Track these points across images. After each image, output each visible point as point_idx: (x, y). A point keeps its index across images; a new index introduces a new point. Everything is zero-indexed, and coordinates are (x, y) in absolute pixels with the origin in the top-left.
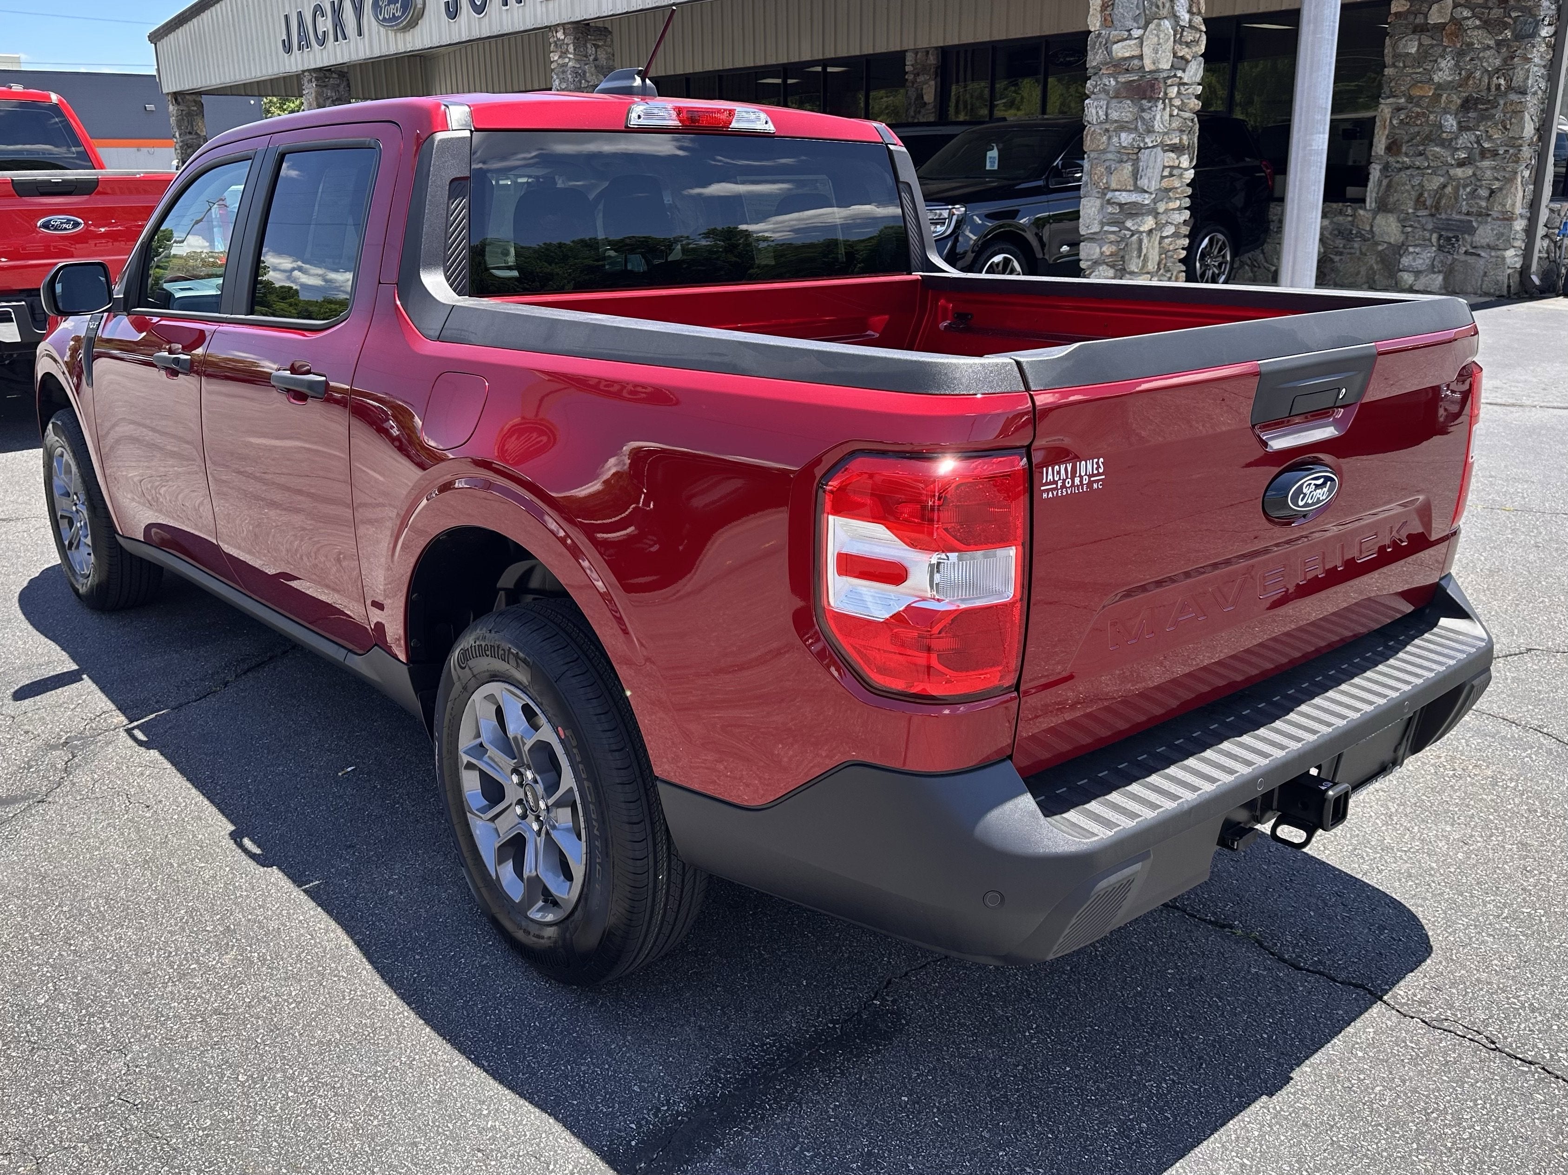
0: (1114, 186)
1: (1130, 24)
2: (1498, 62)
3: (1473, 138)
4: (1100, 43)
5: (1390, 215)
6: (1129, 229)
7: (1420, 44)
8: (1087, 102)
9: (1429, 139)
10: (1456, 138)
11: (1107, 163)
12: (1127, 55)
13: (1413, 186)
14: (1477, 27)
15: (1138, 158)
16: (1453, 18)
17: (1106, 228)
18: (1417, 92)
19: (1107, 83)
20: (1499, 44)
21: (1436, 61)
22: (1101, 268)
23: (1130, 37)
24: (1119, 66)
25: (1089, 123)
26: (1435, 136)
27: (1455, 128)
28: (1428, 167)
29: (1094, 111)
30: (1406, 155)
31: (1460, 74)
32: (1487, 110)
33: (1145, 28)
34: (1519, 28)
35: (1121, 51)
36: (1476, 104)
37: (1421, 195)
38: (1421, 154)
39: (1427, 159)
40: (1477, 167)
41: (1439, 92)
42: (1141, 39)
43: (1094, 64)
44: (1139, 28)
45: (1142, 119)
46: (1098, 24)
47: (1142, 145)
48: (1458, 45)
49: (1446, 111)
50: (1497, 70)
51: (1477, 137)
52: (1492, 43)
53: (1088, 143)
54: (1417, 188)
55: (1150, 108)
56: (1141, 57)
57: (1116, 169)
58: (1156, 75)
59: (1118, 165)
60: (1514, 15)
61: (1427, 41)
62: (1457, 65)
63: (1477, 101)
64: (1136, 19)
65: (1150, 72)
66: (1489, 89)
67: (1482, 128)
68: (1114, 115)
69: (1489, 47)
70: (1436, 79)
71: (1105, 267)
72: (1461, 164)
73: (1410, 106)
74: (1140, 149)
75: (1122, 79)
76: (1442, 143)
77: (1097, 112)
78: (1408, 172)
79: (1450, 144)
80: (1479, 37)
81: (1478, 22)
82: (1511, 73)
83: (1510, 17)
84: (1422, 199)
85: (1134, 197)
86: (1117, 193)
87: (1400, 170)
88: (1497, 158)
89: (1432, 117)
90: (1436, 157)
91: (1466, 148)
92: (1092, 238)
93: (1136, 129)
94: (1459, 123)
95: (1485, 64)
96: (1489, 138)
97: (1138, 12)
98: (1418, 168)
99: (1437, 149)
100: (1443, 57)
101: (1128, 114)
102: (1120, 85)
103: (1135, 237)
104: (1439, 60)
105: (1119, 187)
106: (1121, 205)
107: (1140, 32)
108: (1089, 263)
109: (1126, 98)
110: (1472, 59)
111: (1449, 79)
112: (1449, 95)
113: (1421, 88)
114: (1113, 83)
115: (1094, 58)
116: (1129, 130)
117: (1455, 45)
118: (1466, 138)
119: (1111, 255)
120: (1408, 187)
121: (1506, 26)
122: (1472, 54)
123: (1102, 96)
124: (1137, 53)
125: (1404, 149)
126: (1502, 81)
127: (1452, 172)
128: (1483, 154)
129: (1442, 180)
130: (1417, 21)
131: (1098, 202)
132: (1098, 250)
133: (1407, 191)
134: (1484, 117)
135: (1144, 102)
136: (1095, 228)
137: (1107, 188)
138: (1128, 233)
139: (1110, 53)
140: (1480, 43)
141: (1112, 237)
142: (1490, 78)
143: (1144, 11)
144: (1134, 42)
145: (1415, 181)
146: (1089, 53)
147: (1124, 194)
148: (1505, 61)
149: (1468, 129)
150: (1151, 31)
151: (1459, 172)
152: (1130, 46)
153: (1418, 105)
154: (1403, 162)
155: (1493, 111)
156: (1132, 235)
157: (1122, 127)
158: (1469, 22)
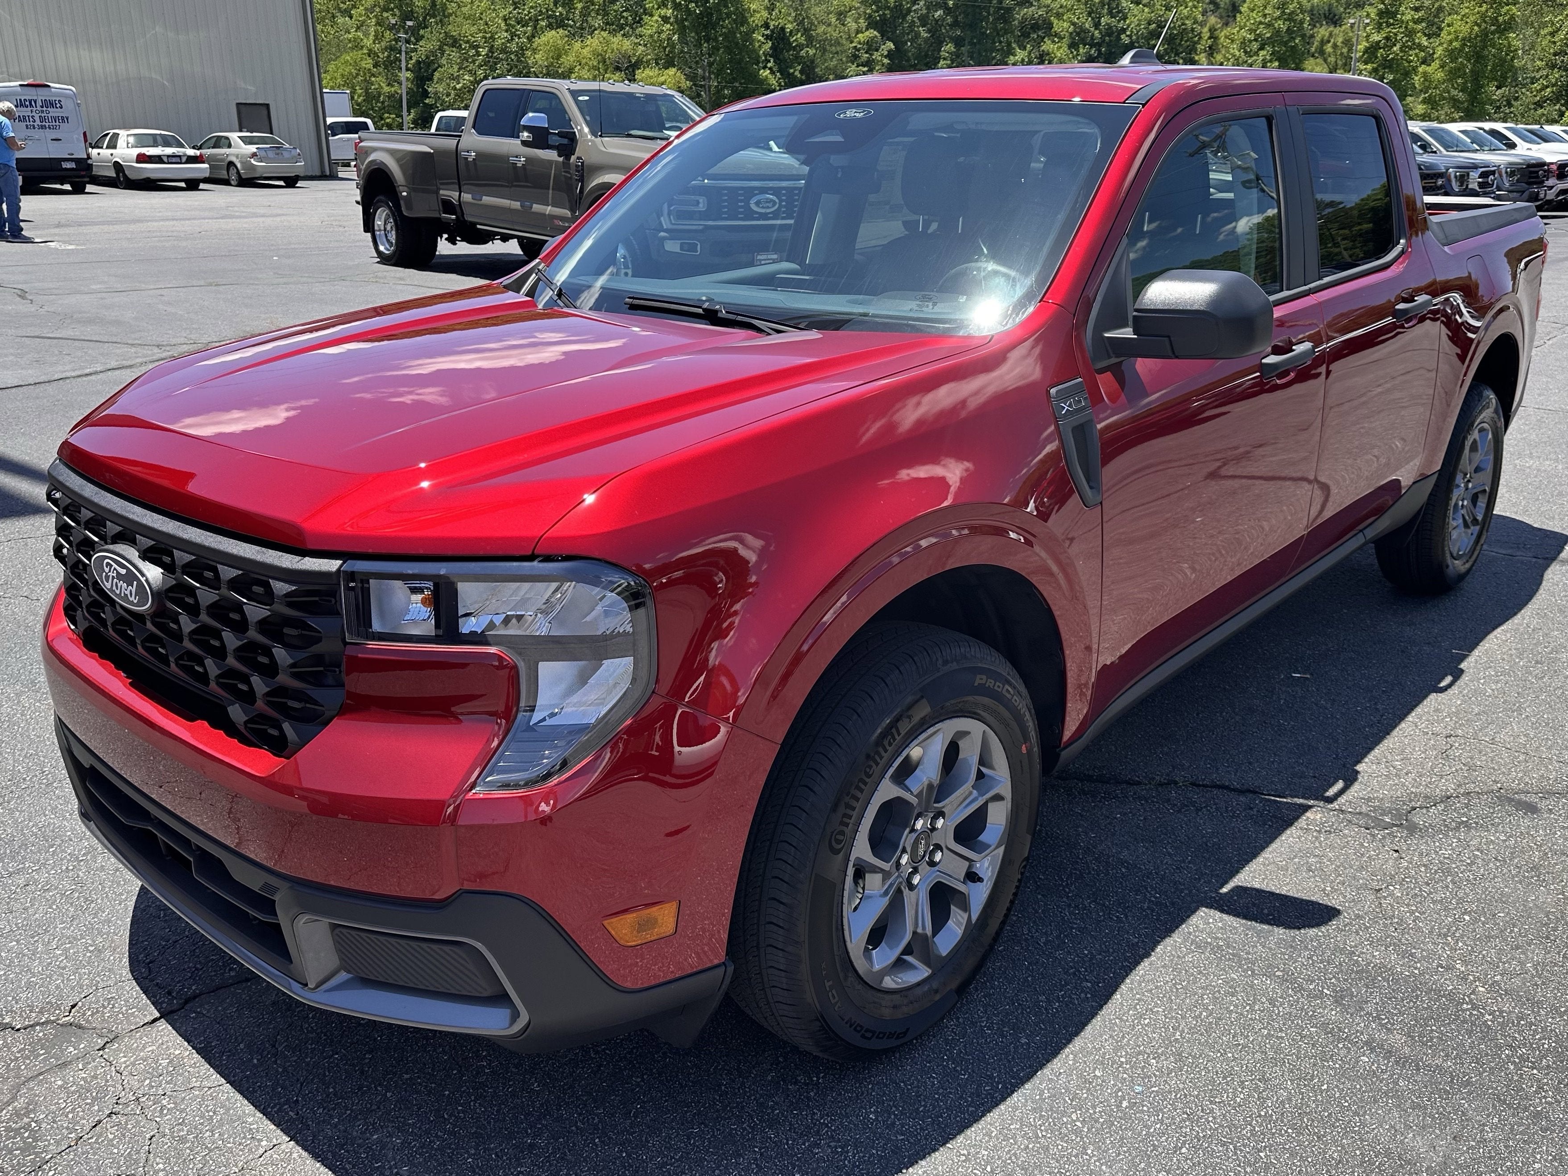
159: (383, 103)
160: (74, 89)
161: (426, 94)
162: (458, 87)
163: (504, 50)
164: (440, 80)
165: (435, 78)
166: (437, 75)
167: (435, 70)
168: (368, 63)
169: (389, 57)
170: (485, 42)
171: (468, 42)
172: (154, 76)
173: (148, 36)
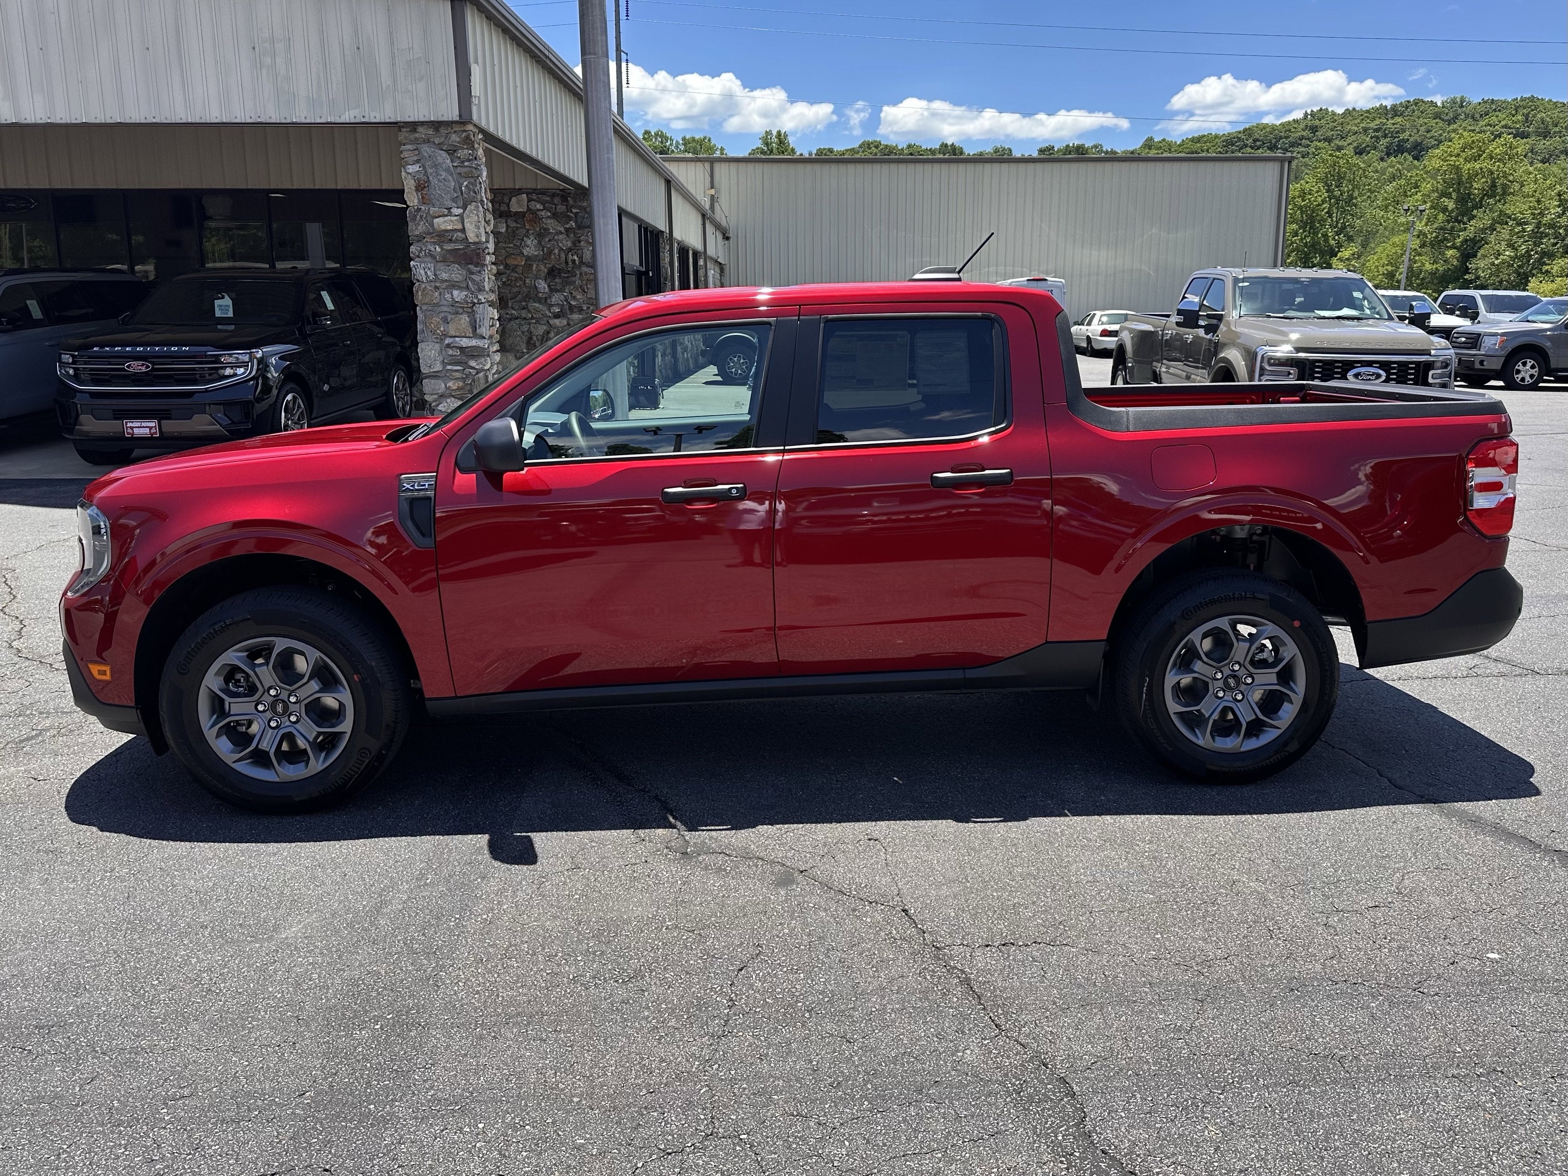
0: (452, 333)
1: (449, 203)
2: (569, 244)
3: (562, 298)
4: (421, 217)
5: (508, 354)
6: (473, 368)
7: (508, 226)
8: (412, 263)
9: (527, 297)
10: (550, 297)
11: (443, 315)
12: (450, 228)
13: (523, 332)
14: (548, 217)
15: (473, 311)
16: (529, 209)
17: (449, 367)
18: (511, 262)
19: (433, 249)
20: (567, 230)
21: (523, 240)
22: (449, 400)
23: (450, 214)
24: (442, 236)
25: (418, 281)
26: (532, 295)
27: (547, 290)
28: (532, 318)
29: (422, 272)
30: (513, 308)
31: (543, 251)
32: (568, 277)
33: (465, 208)
34: (579, 220)
35: (443, 223)
36: (559, 273)
37: (530, 338)
38: (524, 309)
39: (530, 312)
40: (569, 319)
41: (529, 262)
42: (461, 216)
43: (417, 233)
44: (458, 208)
45: (473, 281)
46: (416, 201)
47: (476, 301)
48: (538, 229)
49: (537, 277)
50: (570, 250)
51: (565, 296)
52: (562, 229)
53: (420, 297)
54: (526, 333)
55: (479, 272)
56: (463, 230)
57: (452, 319)
58: (480, 246)
59: (453, 316)
60: (574, 211)
61: (513, 224)
62: (540, 243)
63: (560, 271)
64: (454, 200)
65: (475, 243)
66: (567, 263)
67: (567, 290)
68: (444, 276)
69: (561, 233)
70: (525, 253)
71: (453, 399)
72: (557, 316)
73: (508, 272)
74: (474, 304)
75: (448, 247)
76: (539, 301)
77: (426, 273)
78: (517, 321)
79: (546, 301)
80: (552, 225)
81: (549, 214)
82: (580, 252)
83: (572, 212)
84: (532, 342)
85: (474, 342)
86: (457, 339)
87: (511, 320)
88: (583, 312)
89: (528, 281)
90: (537, 311)
91: (558, 304)
92: (435, 376)
93: (467, 288)
94: (549, 286)
95: (560, 245)
96: (574, 298)
97: (456, 195)
98: (525, 319)
99: (537, 305)
100: (528, 237)
101: (458, 276)
102: (444, 252)
103: (481, 374)
104: (525, 239)
105: (458, 334)
106: (461, 349)
107: (460, 211)
108: (436, 396)
109: (453, 262)
110: (550, 240)
111: (536, 253)
112: (538, 265)
113: (515, 259)
114: (438, 249)
115: (415, 229)
116: (460, 288)
117: (535, 229)
118: (556, 298)
119: (458, 389)
120: (519, 333)
121: (570, 219)
122: (550, 237)
123: (428, 259)
124: (460, 227)
125: (510, 304)
126: (576, 258)
127: (551, 322)
128: (571, 308)
129: (545, 328)
130: (502, 208)
131: (437, 346)
132: (443, 385)
133: (519, 336)
134: (566, 282)
135: (471, 266)
136: (438, 367)
137: (445, 335)
138: (473, 372)
139: (432, 225)
140: (554, 229)
141: (458, 375)
142: (566, 255)
143: (462, 194)
144: (456, 218)
145: (525, 328)
146: (410, 224)
147: (464, 339)
148: (574, 244)
149: (557, 291)
150: (471, 211)
151: (557, 322)
152: (452, 221)
153: (513, 270)
154: (512, 314)
155: (573, 279)
156: (477, 373)
157: (453, 285)
158: (543, 213)
159: (1423, 279)
160: (1063, 281)
161: (1467, 271)
162: (1496, 262)
163: (1552, 226)
164: (1484, 256)
165: (1479, 255)
166: (1481, 252)
167: (1479, 248)
168: (1415, 243)
169: (1437, 237)
170: (1533, 219)
171: (1514, 220)
172: (1143, 268)
173: (1145, 237)
